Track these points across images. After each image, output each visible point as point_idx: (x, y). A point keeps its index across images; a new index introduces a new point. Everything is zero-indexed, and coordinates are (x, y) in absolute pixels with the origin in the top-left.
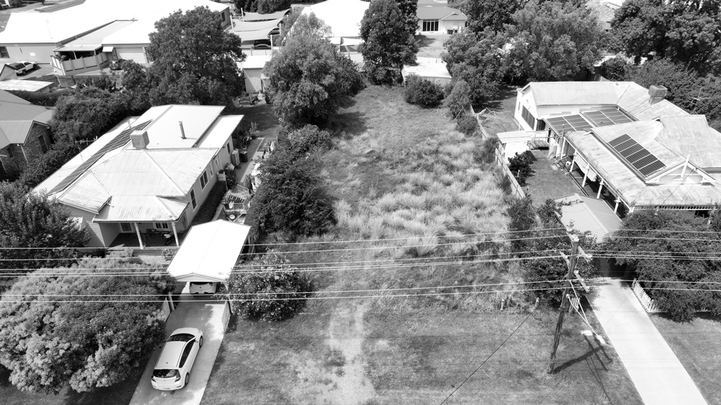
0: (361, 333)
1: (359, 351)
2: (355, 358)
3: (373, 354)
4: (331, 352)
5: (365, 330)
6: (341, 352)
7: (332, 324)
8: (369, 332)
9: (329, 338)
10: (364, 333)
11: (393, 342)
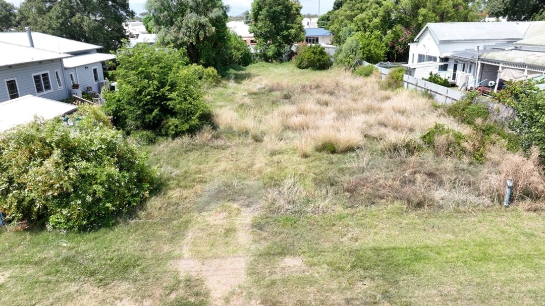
0: (248, 246)
1: (243, 278)
2: (233, 293)
3: (273, 283)
4: (179, 282)
5: (255, 241)
6: (201, 282)
7: (190, 235)
8: (263, 246)
9: (180, 257)
10: (253, 247)
11: (315, 260)
